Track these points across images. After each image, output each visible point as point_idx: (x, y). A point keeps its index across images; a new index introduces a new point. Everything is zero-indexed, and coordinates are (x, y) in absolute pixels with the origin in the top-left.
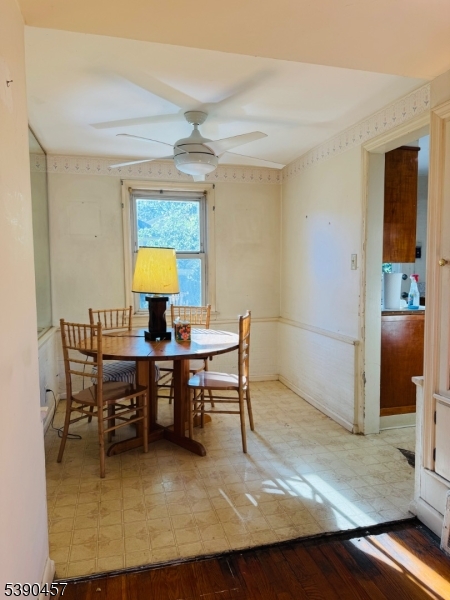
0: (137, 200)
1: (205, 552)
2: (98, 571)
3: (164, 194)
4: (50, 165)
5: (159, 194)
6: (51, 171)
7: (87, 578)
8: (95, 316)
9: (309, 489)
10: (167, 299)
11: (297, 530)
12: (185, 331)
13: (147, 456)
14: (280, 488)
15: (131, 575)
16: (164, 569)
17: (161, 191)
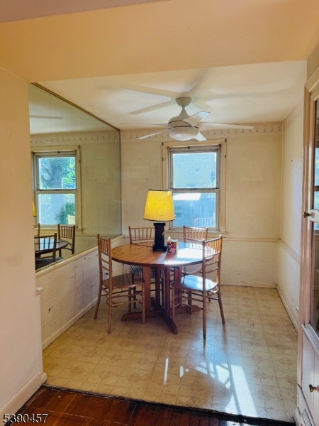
0: (174, 155)
1: (126, 396)
2: (66, 386)
3: (191, 149)
4: (122, 137)
5: (187, 149)
6: (122, 141)
7: (58, 389)
8: (133, 231)
9: (228, 375)
10: (164, 224)
11: (194, 401)
12: (172, 247)
13: (144, 326)
14: (208, 368)
15: (80, 396)
16: (99, 397)
17: (189, 148)
